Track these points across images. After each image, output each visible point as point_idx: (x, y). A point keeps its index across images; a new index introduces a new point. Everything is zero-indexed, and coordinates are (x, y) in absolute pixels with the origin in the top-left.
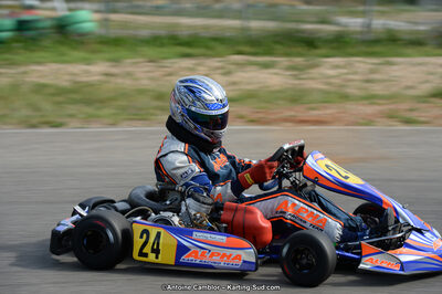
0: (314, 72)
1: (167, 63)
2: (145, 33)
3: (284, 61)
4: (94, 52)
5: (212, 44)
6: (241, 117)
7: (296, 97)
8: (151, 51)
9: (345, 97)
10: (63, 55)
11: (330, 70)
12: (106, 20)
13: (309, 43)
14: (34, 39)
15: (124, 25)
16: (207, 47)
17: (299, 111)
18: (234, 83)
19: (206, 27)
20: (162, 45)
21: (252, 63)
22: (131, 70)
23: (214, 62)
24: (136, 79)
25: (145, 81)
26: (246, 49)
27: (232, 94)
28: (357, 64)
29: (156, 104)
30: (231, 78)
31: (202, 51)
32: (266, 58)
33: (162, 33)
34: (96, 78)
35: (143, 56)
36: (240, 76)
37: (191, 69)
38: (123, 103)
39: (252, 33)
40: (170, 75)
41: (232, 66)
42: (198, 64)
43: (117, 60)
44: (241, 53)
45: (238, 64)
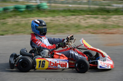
0: (110, 20)
1: (68, 17)
2: (61, 9)
3: (101, 16)
4: (47, 14)
5: (80, 12)
6: (90, 32)
7: (105, 27)
8: (63, 14)
9: (119, 27)
10: (39, 15)
11: (114, 19)
13: (108, 11)
14: (31, 11)
15: (55, 7)
18: (87, 23)
20: (66, 12)
21: (92, 17)
22: (58, 19)
23: (81, 17)
24: (60, 22)
25: (62, 22)
26: (90, 13)
27: (86, 26)
28: (122, 17)
29: (66, 28)
30: (86, 21)
31: (77, 14)
32: (96, 16)
33: (66, 9)
34: (49, 21)
35: (61, 15)
36: (88, 21)
37: (75, 19)
38: (56, 28)
39: (91, 9)
40: (69, 20)
41: (86, 18)
42: (76, 17)
43: (54, 17)
44: (88, 14)
45: (88, 17)
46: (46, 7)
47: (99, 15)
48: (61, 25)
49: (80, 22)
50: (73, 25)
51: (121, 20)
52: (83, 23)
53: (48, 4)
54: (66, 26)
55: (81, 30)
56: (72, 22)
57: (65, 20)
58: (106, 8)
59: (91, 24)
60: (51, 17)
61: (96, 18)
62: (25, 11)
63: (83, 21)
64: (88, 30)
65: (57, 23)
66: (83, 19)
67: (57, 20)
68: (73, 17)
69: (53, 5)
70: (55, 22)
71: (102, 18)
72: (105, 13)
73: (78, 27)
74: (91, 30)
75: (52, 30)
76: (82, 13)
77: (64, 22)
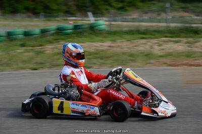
0: (197, 44)
1: (135, 41)
2: (126, 29)
3: (184, 40)
4: (105, 37)
6: (165, 64)
7: (189, 55)
8: (128, 37)
10: (92, 39)
12: (111, 24)
13: (196, 32)
14: (81, 33)
15: (118, 26)
16: (152, 35)
17: (190, 61)
18: (163, 49)
19: (152, 26)
20: (133, 34)
21: (171, 41)
22: (120, 44)
23: (155, 41)
24: (122, 48)
25: (126, 49)
26: (169, 35)
27: (161, 54)
30: (162, 47)
32: (177, 39)
34: (106, 48)
35: (125, 39)
36: (165, 46)
37: (145, 44)
38: (116, 58)
40: (136, 46)
42: (148, 42)
43: (114, 41)
44: (166, 37)
45: (164, 41)
46: (103, 27)
48: (124, 53)
49: (152, 48)
50: (141, 53)
52: (157, 50)
53: (107, 23)
54: (131, 55)
55: (152, 61)
56: (141, 48)
57: (130, 46)
58: (192, 27)
59: (169, 51)
60: (110, 42)
61: (177, 42)
62: (73, 33)
63: (156, 48)
64: (162, 60)
66: (157, 44)
67: (119, 46)
68: (143, 41)
70: (115, 49)
71: (186, 43)
72: (191, 35)
73: (148, 56)
74: (167, 60)
75: (109, 62)
76: (157, 35)
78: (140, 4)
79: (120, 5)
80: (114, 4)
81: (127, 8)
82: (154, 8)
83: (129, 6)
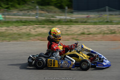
1: (20, 27)
2: (14, 20)
4: (3, 24)
5: (30, 22)
6: (39, 39)
8: (16, 24)
13: (53, 22)
15: (9, 18)
20: (18, 23)
21: (40, 27)
22: (12, 28)
23: (31, 27)
24: (13, 31)
25: (15, 31)
26: (38, 24)
27: (36, 34)
28: (64, 27)
29: (18, 36)
30: (36, 30)
31: (28, 24)
32: (43, 26)
33: (18, 20)
34: (4, 31)
35: (14, 25)
36: (37, 30)
37: (26, 28)
38: (10, 36)
39: (39, 20)
40: (21, 30)
41: (35, 28)
42: (27, 27)
43: (8, 27)
44: (37, 25)
45: (36, 27)
47: (46, 25)
48: (15, 34)
49: (30, 31)
50: (25, 33)
51: (63, 29)
52: (33, 32)
53: (3, 16)
54: (19, 35)
55: (31, 38)
56: (24, 31)
57: (18, 30)
58: (51, 19)
59: (40, 32)
60: (6, 27)
61: (43, 27)
64: (37, 37)
65: (11, 32)
66: (32, 29)
67: (11, 30)
68: (25, 27)
69: (7, 16)
70: (9, 31)
71: (48, 28)
72: (50, 24)
73: (29, 35)
74: (39, 38)
75: (7, 38)
76: (32, 23)
77: (17, 31)
78: (18, 6)
79: (7, 6)
80: (3, 5)
81: (11, 8)
82: (26, 8)
83: (12, 7)
